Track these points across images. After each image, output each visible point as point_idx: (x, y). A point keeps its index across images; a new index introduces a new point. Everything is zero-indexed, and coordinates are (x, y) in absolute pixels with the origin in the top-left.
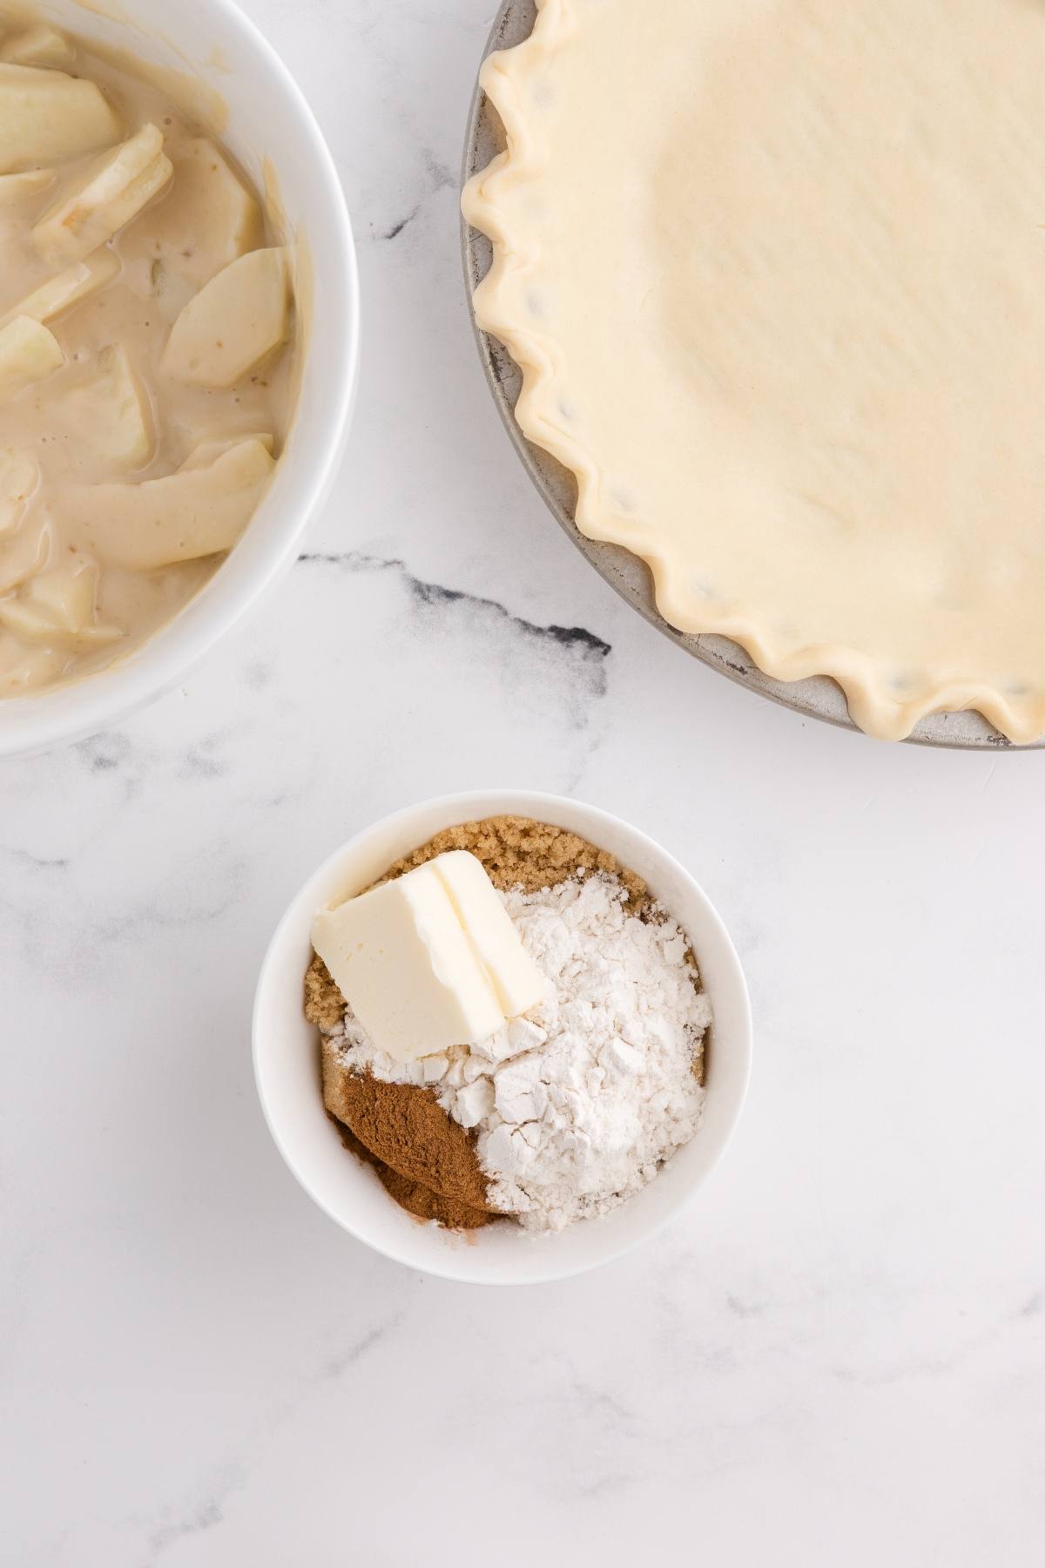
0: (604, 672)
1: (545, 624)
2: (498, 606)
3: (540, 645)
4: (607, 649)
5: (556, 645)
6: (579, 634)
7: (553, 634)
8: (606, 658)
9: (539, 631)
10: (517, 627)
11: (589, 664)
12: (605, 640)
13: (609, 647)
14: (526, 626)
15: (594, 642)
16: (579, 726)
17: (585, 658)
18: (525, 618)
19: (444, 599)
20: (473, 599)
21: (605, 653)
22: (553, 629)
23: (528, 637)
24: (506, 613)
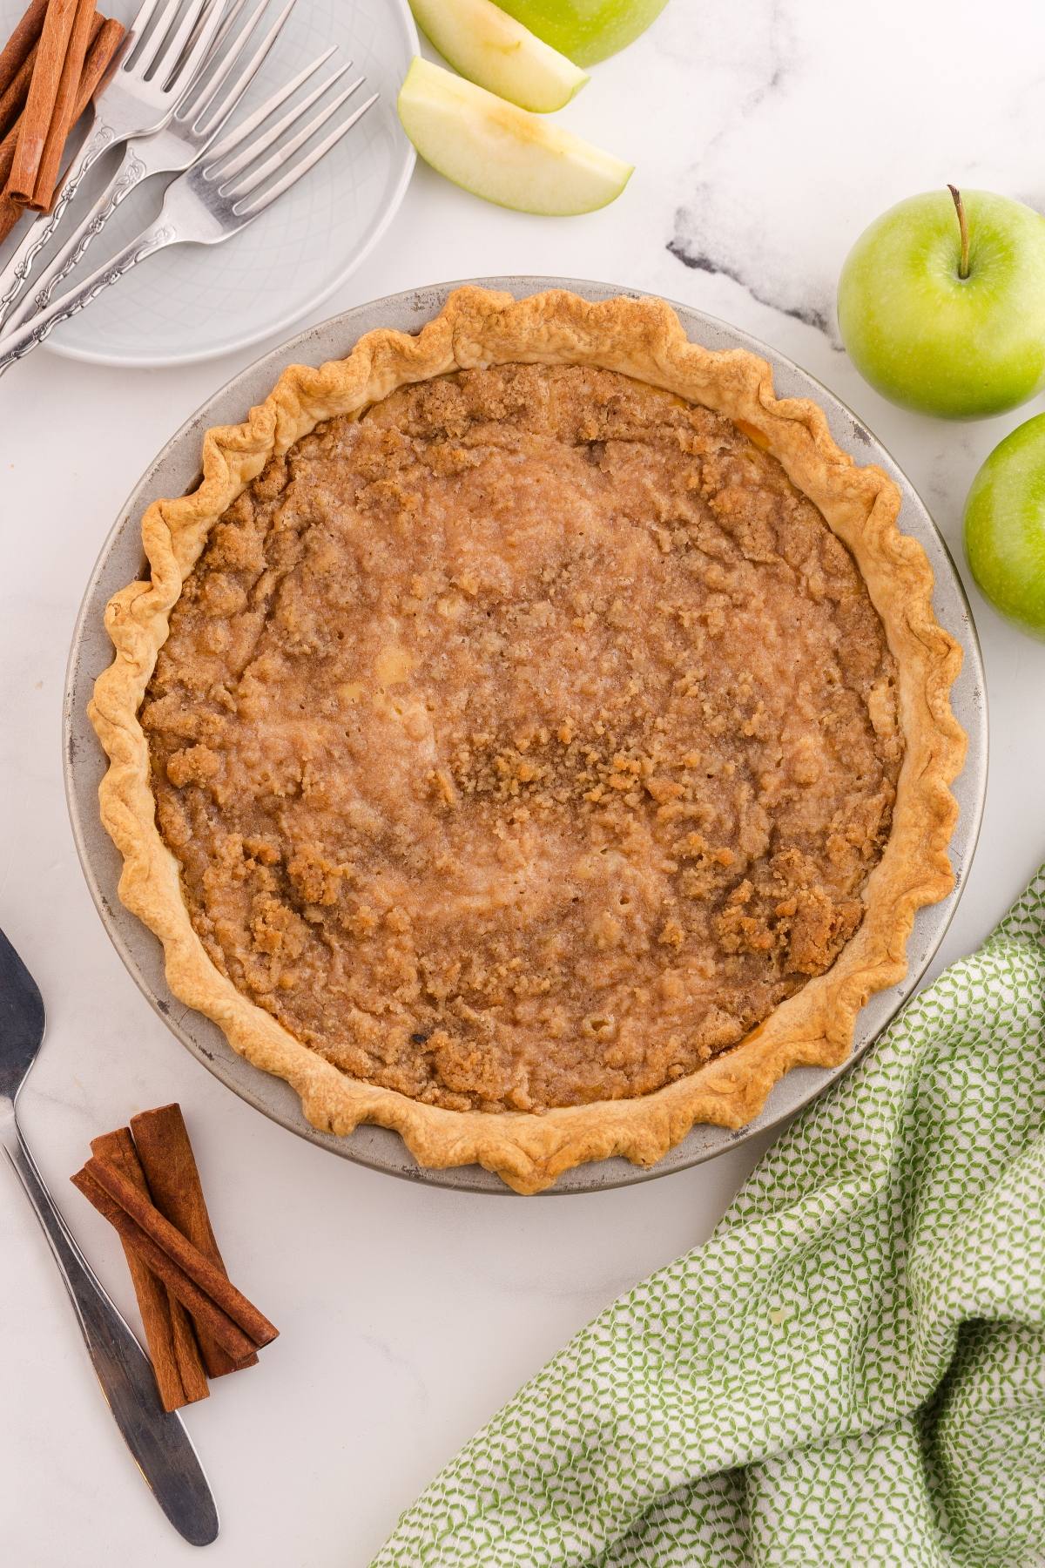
0: (676, 227)
1: (719, 277)
2: (756, 298)
3: (726, 260)
4: (670, 246)
5: (713, 257)
6: (691, 263)
7: (713, 267)
8: (672, 239)
9: (725, 272)
10: (744, 277)
11: (687, 236)
12: (670, 255)
13: (668, 247)
14: (736, 278)
15: (679, 254)
16: (705, 186)
17: (690, 242)
18: (736, 285)
19: (802, 312)
20: (777, 308)
21: (672, 244)
22: (713, 271)
23: (735, 268)
24: (751, 291)
